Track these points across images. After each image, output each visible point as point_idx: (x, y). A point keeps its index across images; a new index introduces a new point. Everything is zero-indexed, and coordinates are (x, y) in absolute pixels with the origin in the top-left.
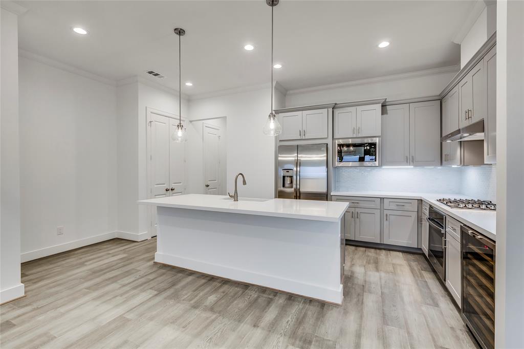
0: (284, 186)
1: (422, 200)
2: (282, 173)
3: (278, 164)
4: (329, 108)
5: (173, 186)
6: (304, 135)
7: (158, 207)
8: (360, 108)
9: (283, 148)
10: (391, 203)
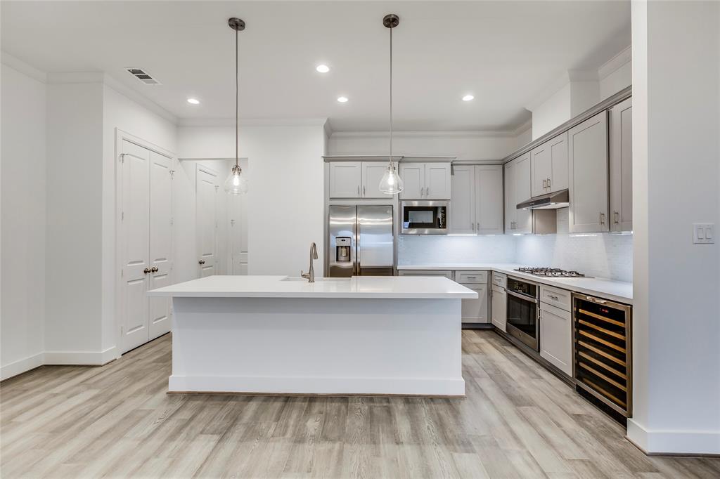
0: (337, 260)
1: (491, 271)
2: (334, 243)
3: (328, 230)
4: (396, 161)
5: (154, 264)
6: (364, 193)
7: (174, 298)
8: (429, 165)
9: (336, 208)
10: (462, 276)
